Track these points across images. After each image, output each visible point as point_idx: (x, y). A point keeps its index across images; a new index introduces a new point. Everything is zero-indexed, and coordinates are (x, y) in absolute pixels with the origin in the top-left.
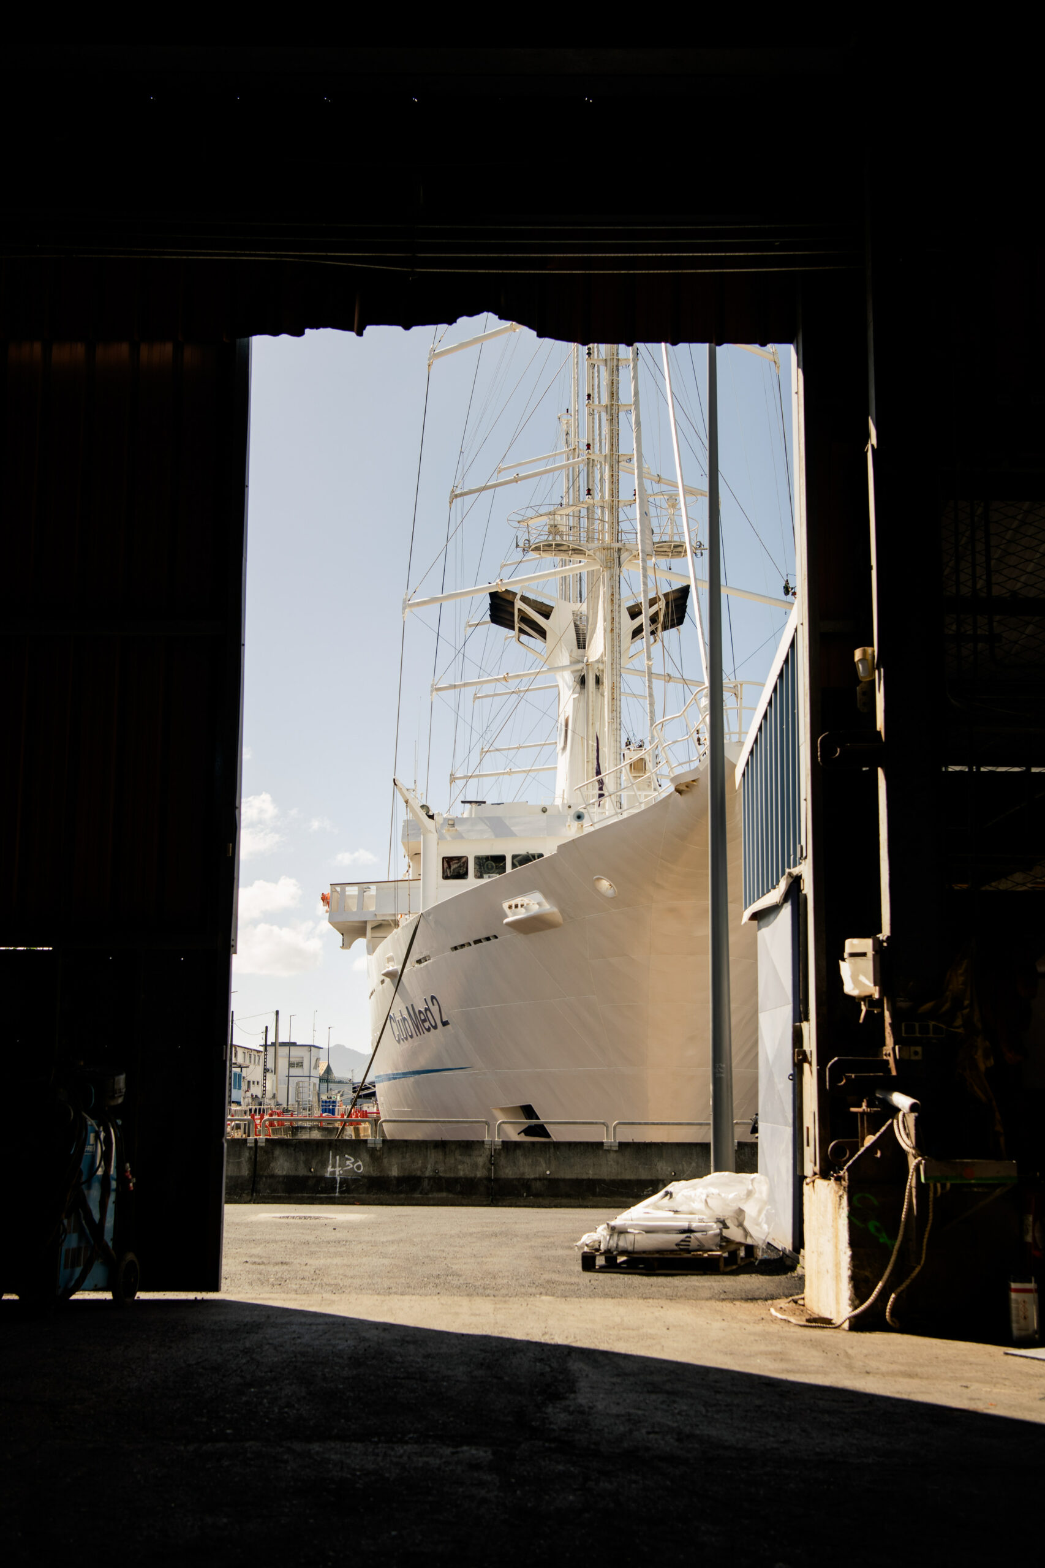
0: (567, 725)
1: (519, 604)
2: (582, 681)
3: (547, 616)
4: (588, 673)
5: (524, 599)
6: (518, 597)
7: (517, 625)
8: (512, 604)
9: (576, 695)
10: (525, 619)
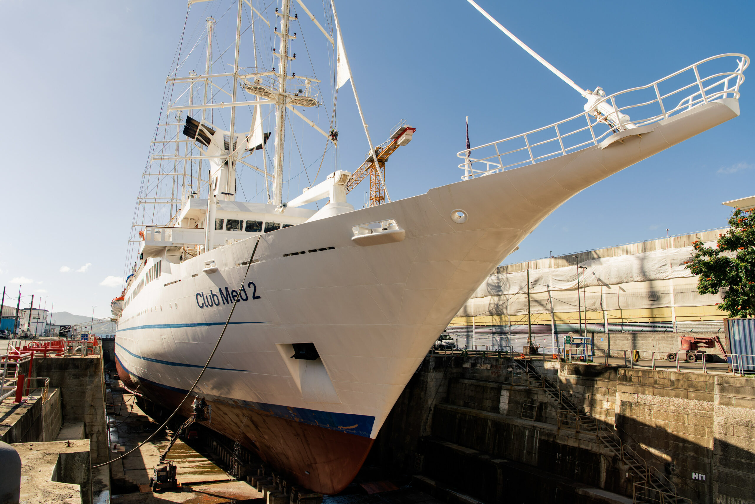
0: (216, 181)
1: (200, 127)
2: (226, 163)
3: (213, 134)
4: (229, 160)
5: (202, 125)
6: (201, 124)
7: (196, 136)
8: (197, 127)
9: (223, 168)
10: (202, 134)
